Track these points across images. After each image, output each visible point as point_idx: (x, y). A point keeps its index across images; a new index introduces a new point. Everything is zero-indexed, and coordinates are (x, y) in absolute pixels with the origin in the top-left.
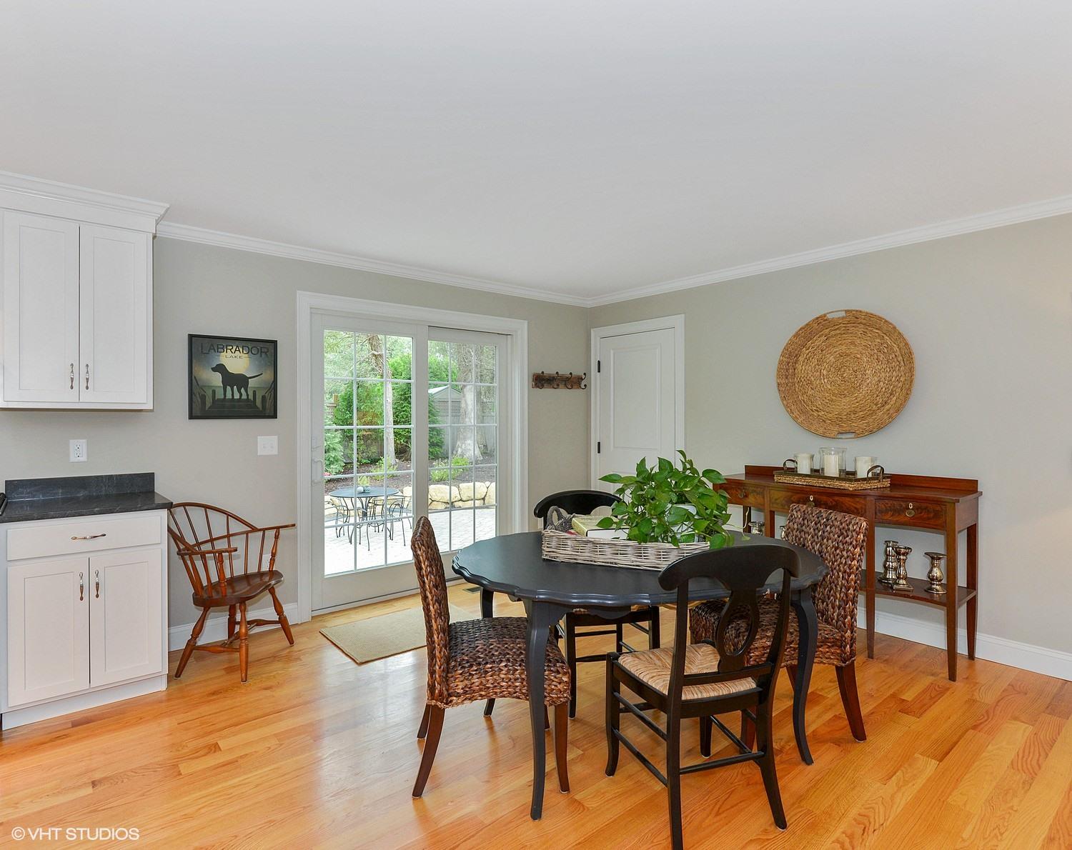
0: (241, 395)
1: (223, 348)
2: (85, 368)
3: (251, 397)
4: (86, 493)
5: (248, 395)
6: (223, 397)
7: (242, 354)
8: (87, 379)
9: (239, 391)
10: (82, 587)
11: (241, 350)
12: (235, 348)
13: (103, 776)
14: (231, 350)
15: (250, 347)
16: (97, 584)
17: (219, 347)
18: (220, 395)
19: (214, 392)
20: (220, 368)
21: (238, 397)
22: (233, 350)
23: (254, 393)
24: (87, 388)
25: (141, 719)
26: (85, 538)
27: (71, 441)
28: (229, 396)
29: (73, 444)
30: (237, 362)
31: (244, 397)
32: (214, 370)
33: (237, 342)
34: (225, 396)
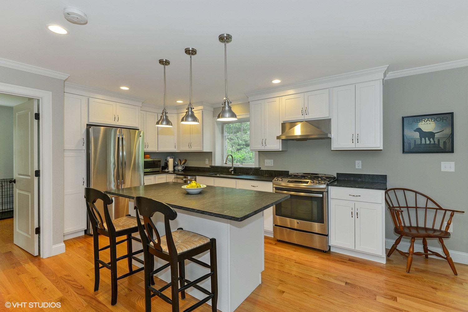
0: (430, 142)
1: (420, 121)
2: (357, 135)
3: (436, 142)
4: (361, 180)
5: (434, 142)
6: (420, 143)
7: (431, 122)
8: (358, 139)
9: (429, 140)
10: (352, 212)
11: (430, 120)
12: (426, 119)
13: (350, 282)
14: (424, 121)
15: (436, 118)
16: (357, 213)
17: (418, 120)
18: (418, 142)
19: (415, 141)
20: (419, 130)
21: (429, 143)
22: (426, 121)
23: (439, 141)
24: (358, 142)
25: (371, 270)
26: (354, 196)
27: (356, 161)
28: (423, 142)
29: (357, 162)
30: (428, 126)
31: (432, 142)
32: (415, 131)
33: (428, 117)
34: (421, 142)
